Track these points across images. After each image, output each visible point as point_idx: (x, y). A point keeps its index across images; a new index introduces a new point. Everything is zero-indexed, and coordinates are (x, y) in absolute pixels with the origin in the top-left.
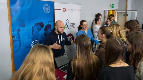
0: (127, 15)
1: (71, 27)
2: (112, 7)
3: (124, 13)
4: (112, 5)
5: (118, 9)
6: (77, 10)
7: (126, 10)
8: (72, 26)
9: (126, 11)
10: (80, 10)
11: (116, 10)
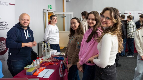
0: (65, 17)
1: (3, 28)
2: (51, 8)
3: (62, 15)
4: (50, 6)
5: (55, 11)
6: (10, 4)
7: (63, 11)
8: (3, 26)
9: (64, 13)
10: (14, 5)
11: (53, 12)
